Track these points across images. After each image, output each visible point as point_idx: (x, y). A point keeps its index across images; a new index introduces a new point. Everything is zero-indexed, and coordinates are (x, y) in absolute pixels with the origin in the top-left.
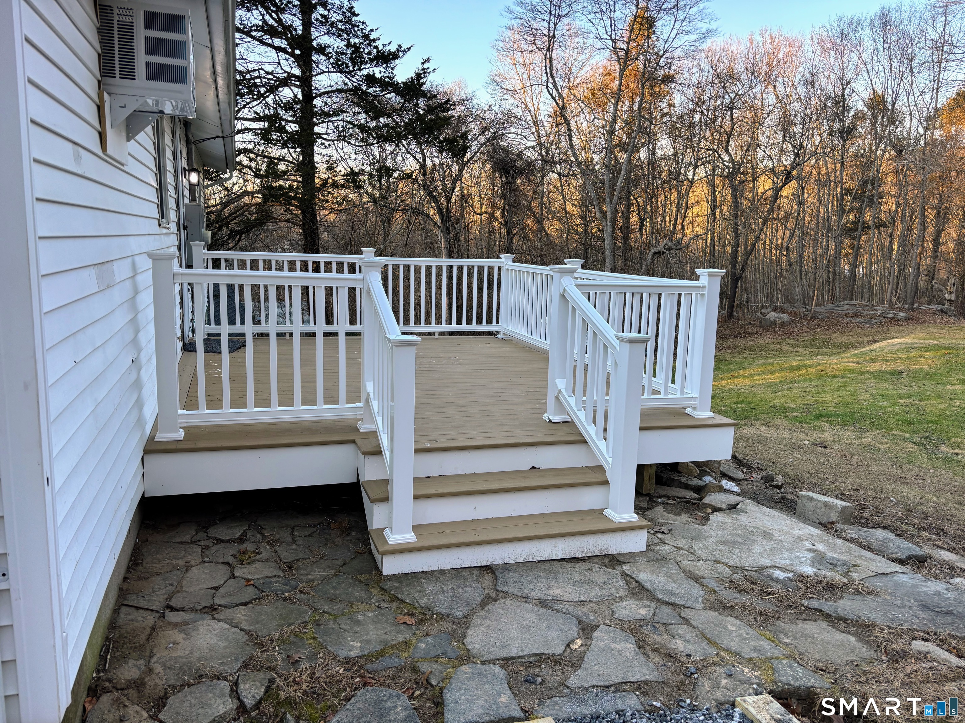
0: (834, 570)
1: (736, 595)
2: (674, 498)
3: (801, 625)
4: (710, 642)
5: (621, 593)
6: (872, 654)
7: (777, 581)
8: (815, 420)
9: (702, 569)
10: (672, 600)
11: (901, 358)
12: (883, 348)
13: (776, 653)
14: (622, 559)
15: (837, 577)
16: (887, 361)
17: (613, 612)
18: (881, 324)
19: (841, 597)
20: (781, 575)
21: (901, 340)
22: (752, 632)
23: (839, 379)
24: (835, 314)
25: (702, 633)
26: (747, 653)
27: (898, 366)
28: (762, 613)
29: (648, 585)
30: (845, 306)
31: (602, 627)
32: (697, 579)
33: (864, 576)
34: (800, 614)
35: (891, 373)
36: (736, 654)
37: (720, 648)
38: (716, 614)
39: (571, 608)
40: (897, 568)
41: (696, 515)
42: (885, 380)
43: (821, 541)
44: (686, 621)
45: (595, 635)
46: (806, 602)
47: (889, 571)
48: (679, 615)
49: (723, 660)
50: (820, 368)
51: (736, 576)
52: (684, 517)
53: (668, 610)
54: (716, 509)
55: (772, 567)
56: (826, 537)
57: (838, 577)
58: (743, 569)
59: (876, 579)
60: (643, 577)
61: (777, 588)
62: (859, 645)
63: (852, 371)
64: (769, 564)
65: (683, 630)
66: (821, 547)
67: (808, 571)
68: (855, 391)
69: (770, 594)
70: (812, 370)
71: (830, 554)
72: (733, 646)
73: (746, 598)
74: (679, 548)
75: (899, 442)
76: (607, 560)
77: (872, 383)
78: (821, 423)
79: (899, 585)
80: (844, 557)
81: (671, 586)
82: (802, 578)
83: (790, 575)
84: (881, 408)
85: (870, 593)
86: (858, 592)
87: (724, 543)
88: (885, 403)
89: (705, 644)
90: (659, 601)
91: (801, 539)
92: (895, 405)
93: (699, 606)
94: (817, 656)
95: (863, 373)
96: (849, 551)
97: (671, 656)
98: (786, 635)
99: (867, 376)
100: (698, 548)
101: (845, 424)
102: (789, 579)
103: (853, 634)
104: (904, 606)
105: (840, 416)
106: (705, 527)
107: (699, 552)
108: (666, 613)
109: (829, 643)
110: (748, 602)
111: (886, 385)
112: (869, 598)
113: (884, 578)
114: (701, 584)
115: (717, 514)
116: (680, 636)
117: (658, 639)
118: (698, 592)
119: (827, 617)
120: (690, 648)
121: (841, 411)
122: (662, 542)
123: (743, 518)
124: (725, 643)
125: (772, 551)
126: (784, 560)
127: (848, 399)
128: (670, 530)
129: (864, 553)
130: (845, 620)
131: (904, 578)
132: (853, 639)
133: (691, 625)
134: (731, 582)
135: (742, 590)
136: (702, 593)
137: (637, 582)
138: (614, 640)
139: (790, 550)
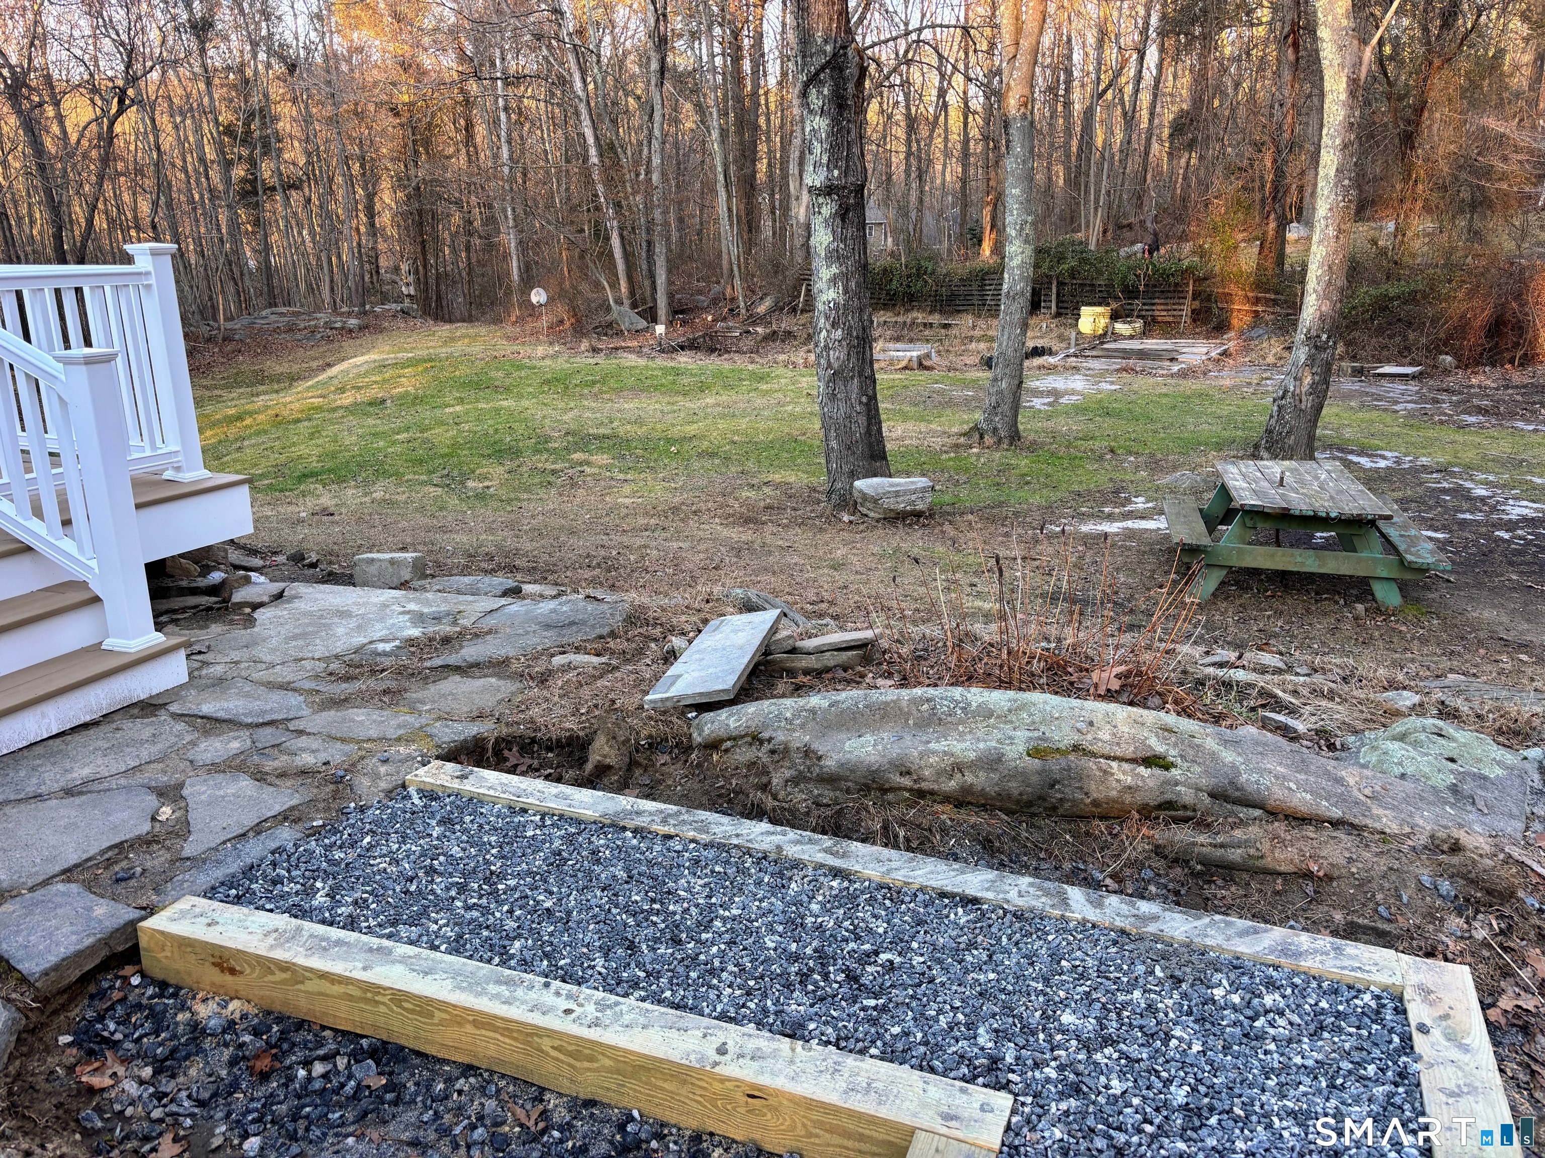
0: (440, 623)
1: (344, 685)
2: (184, 610)
3: (433, 689)
4: (343, 740)
5: (188, 738)
6: (518, 685)
7: (385, 654)
8: (300, 483)
9: (285, 674)
10: (268, 718)
11: (376, 382)
12: (346, 372)
13: (424, 721)
14: (160, 702)
15: (446, 629)
16: (359, 388)
17: (191, 762)
18: (329, 340)
19: (461, 647)
20: (388, 647)
21: (366, 358)
22: (385, 713)
23: (306, 423)
24: (260, 330)
25: (329, 736)
26: (392, 734)
27: (375, 392)
28: (385, 692)
29: (222, 715)
30: (269, 317)
31: (188, 781)
32: (286, 687)
33: (473, 619)
34: (427, 678)
35: (370, 404)
36: (381, 739)
37: (358, 742)
38: (332, 713)
39: (123, 781)
40: (503, 601)
41: (232, 620)
42: (367, 415)
43: (410, 601)
44: (301, 732)
45: (185, 792)
46: (428, 664)
47: (496, 606)
48: (288, 730)
49: (369, 751)
50: (271, 412)
51: (332, 666)
52: (216, 629)
53: (268, 730)
54: (256, 606)
55: (371, 642)
56: (411, 594)
57: (448, 629)
58: (337, 657)
59: (488, 618)
60: (207, 709)
61: (387, 662)
62: (501, 683)
63: (319, 409)
64: (366, 641)
65: (303, 741)
66: (412, 606)
67: (415, 632)
68: (336, 435)
69: (383, 671)
70: (261, 417)
71: (426, 610)
72: (373, 733)
73: (357, 685)
74: (236, 663)
75: (418, 488)
76: (136, 711)
77: (352, 420)
78: (310, 485)
79: (514, 615)
80: (444, 608)
81: (256, 705)
82: (411, 642)
83: (397, 643)
84: (379, 450)
85: (490, 632)
86: (476, 636)
87: (295, 637)
88: (381, 444)
89: (339, 745)
90: (249, 726)
91: (385, 606)
92: (394, 443)
93: (306, 712)
94: (465, 709)
95: (335, 410)
96: (446, 600)
97: (304, 772)
98: (423, 703)
99: (341, 413)
100: (262, 652)
101: (341, 480)
102: (398, 647)
103: (491, 676)
104: (527, 633)
105: (330, 471)
106: (256, 629)
107: (268, 658)
108: (267, 736)
109: (471, 693)
110: (364, 687)
111: (371, 421)
112: (488, 637)
113: (495, 615)
114: (295, 690)
115: (261, 610)
116: (303, 750)
117: (276, 764)
118: (295, 700)
119: (457, 669)
120: (323, 757)
121: (329, 465)
122: (206, 664)
123: (300, 605)
124: (362, 735)
125: (359, 628)
126: (378, 631)
127: (330, 447)
128: (209, 647)
129: (461, 598)
130: (477, 665)
131: (514, 608)
132: (493, 680)
133: (309, 734)
134: (331, 674)
135: (348, 678)
136: (302, 698)
137: (202, 717)
138: (218, 787)
139: (382, 620)
